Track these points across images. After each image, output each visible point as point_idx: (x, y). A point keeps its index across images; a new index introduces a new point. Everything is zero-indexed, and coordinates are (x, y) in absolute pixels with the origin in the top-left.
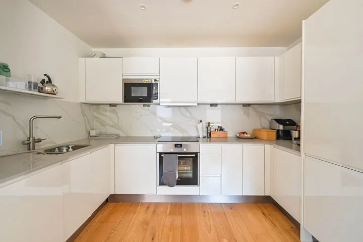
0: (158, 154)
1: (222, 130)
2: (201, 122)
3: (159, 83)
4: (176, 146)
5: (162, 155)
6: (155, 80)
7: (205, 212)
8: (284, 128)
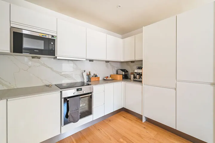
0: (63, 99)
1: (96, 76)
2: (85, 71)
3: (56, 39)
4: (78, 90)
5: (68, 100)
6: (53, 36)
7: (99, 129)
8: (125, 73)
